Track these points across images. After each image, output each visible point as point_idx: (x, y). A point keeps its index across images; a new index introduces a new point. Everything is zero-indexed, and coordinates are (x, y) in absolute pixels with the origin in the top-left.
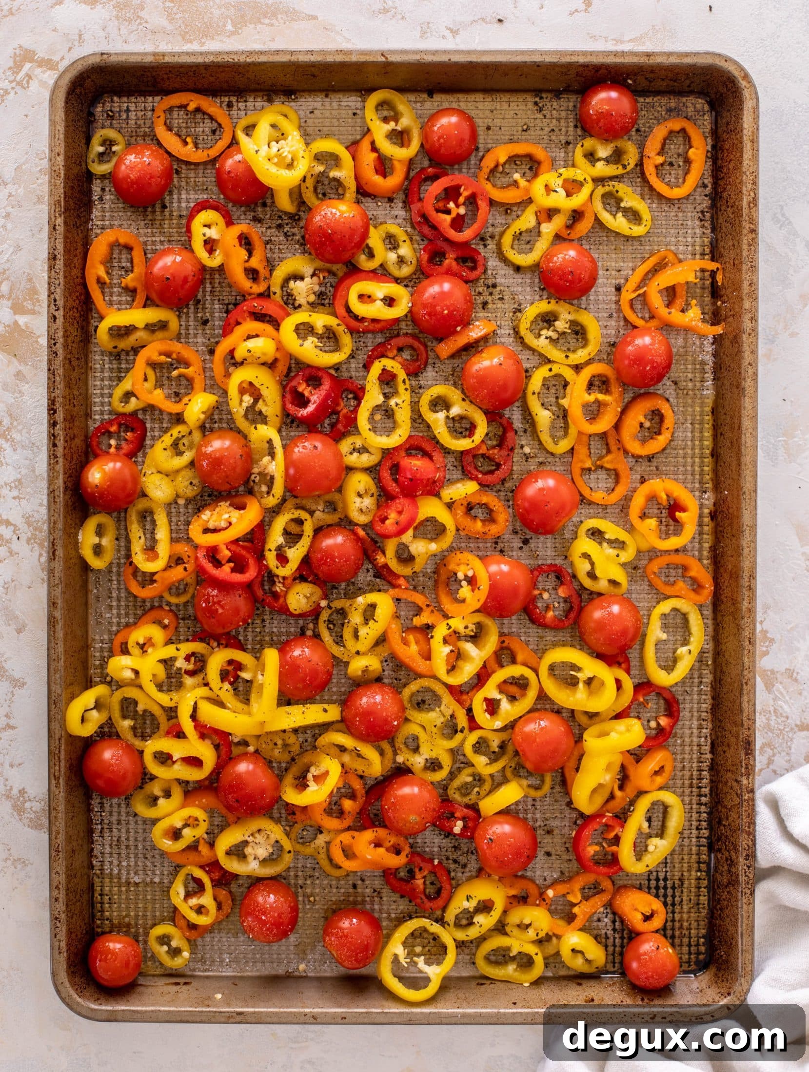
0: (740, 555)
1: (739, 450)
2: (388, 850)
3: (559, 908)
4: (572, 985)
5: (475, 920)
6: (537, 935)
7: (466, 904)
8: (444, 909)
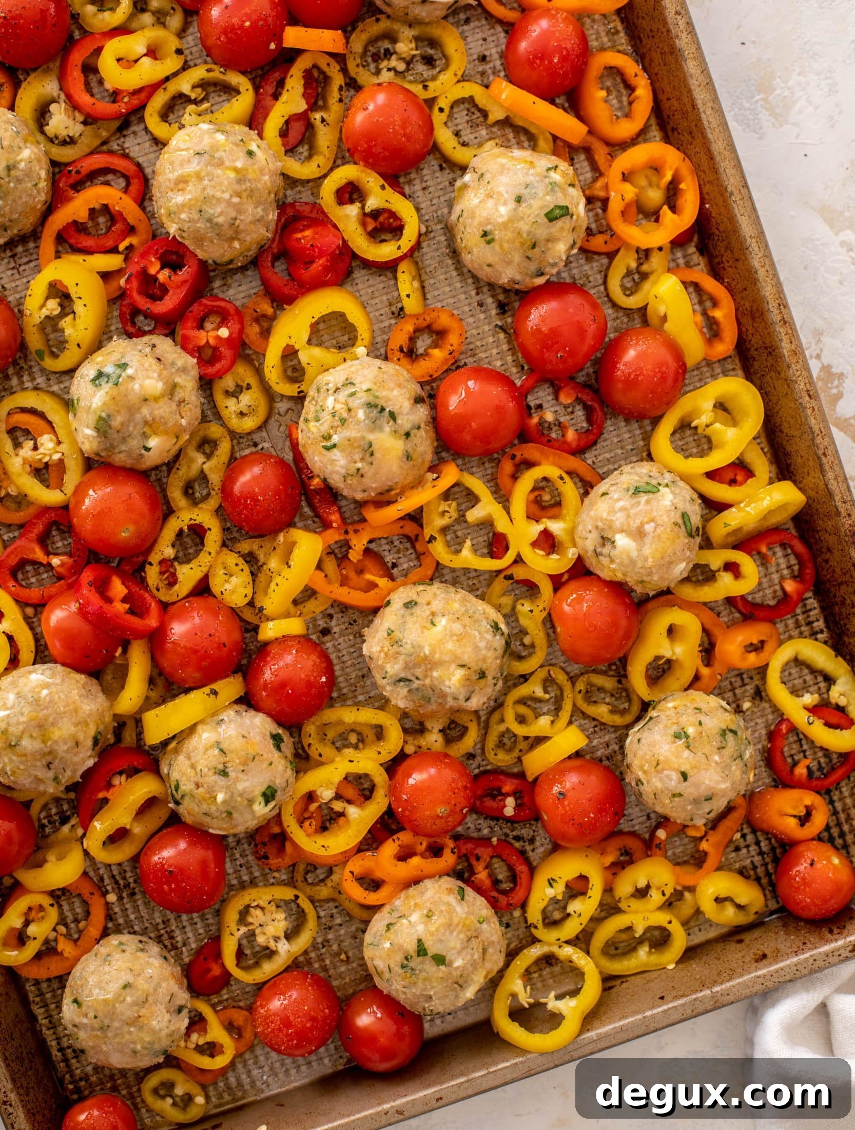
0: (755, 281)
1: (704, 136)
2: (423, 856)
3: (677, 851)
4: (732, 946)
5: (570, 909)
6: (664, 894)
7: (550, 892)
8: (524, 906)
